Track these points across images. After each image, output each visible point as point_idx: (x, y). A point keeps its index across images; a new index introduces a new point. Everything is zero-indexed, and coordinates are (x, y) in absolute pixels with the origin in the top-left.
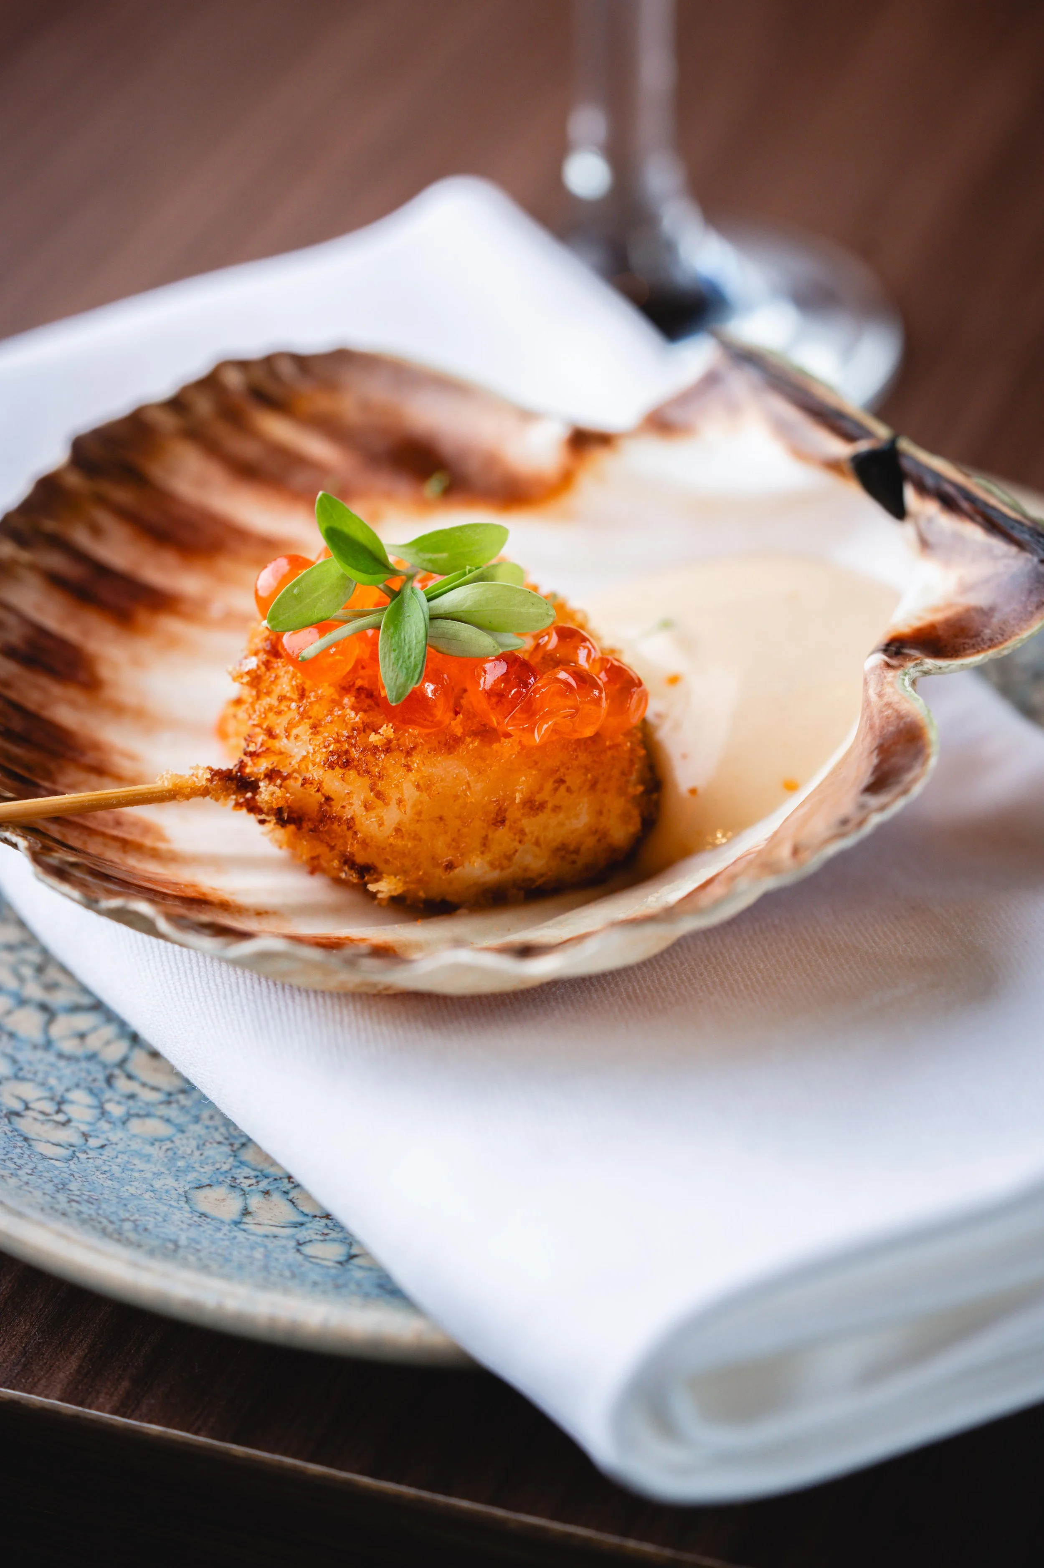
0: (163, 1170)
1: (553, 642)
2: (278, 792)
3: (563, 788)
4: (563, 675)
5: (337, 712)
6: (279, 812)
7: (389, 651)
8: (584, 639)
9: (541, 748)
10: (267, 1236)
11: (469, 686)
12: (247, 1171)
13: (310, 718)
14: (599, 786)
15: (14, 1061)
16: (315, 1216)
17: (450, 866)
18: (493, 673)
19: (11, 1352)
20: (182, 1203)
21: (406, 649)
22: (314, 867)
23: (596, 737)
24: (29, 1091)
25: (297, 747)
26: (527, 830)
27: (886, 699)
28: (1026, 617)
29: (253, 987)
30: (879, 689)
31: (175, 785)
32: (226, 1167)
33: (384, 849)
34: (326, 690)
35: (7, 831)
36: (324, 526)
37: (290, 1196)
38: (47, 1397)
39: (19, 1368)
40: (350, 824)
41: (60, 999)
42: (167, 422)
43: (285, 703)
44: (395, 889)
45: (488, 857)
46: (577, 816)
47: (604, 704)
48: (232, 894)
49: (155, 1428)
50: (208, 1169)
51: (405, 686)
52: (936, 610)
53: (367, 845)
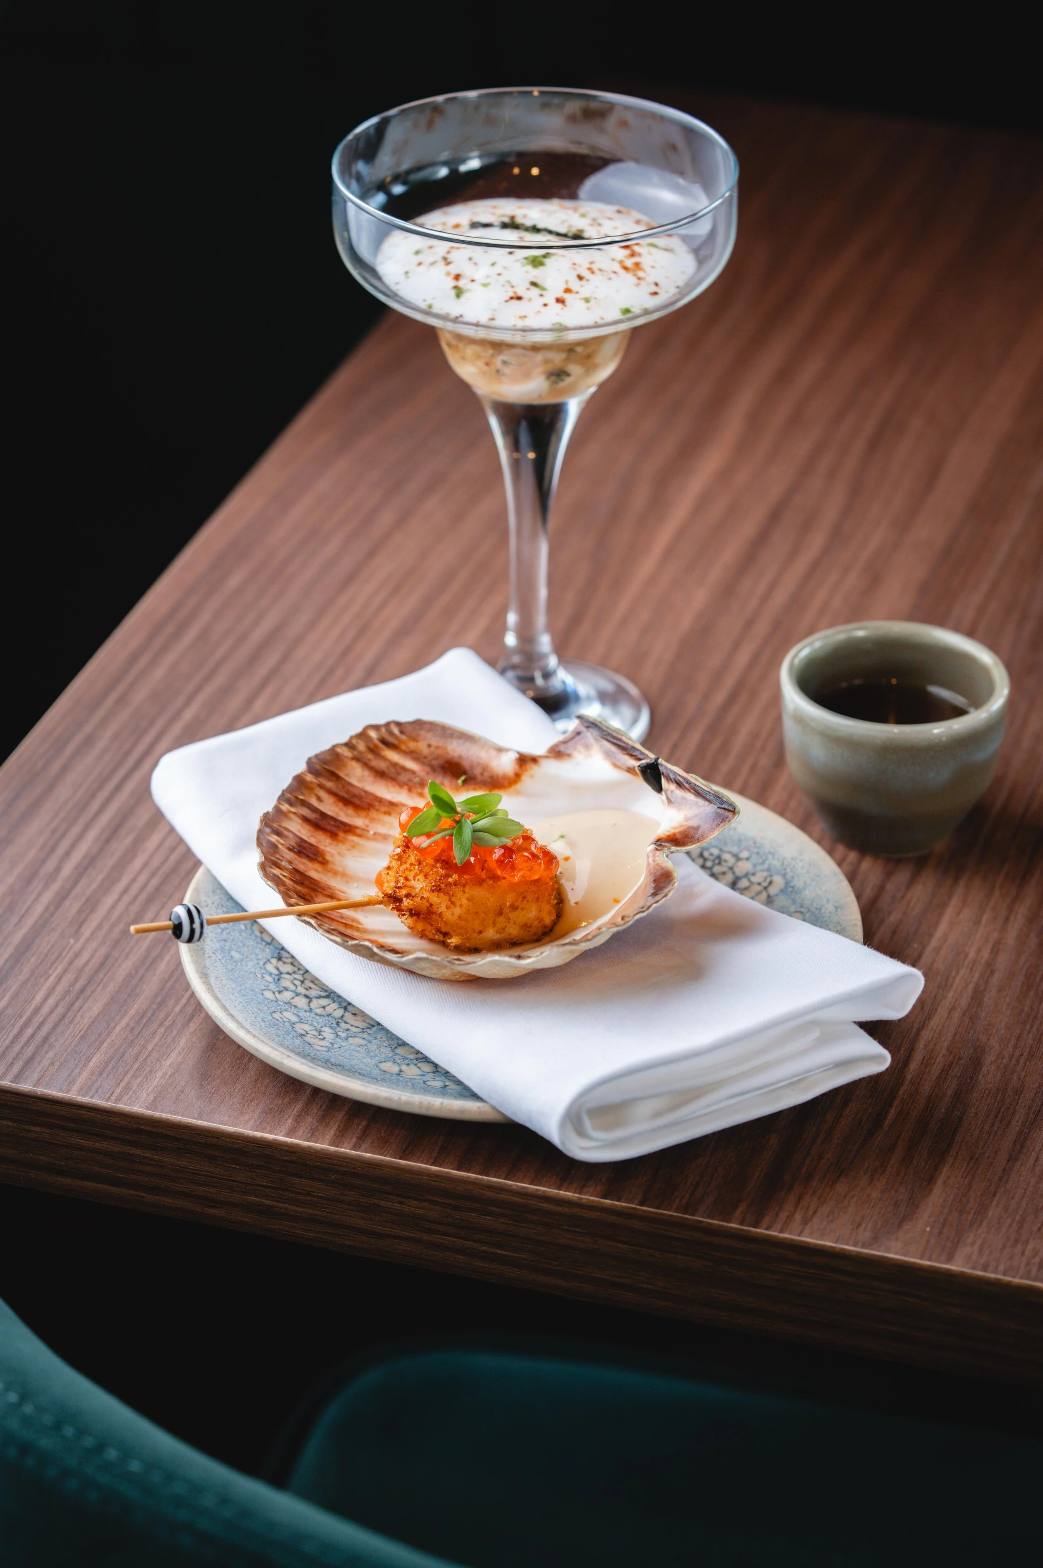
0: (365, 1056)
1: (520, 841)
2: (411, 902)
3: (525, 901)
4: (526, 854)
5: (435, 870)
6: (410, 910)
7: (457, 844)
8: (534, 840)
9: (517, 883)
10: (411, 1079)
11: (488, 859)
12: (399, 1057)
13: (424, 872)
14: (540, 900)
15: (299, 1016)
16: (429, 1072)
17: (480, 932)
18: (498, 854)
19: (306, 1128)
20: (375, 1067)
21: (464, 843)
22: (422, 935)
23: (538, 880)
24: (307, 1027)
25: (418, 884)
26: (511, 918)
27: (656, 862)
28: (712, 830)
29: (404, 979)
30: (653, 858)
31: (369, 899)
32: (390, 1055)
33: (454, 925)
34: (430, 861)
35: (305, 917)
36: (432, 794)
37: (418, 1066)
38: (323, 1144)
39: (310, 1134)
40: (440, 915)
41: (313, 993)
42: (346, 753)
43: (412, 867)
44: (458, 942)
45: (495, 929)
46: (531, 912)
47: (543, 865)
48: (392, 944)
49: (368, 1155)
50: (383, 1056)
51: (464, 858)
52: (676, 828)
53: (447, 923)
